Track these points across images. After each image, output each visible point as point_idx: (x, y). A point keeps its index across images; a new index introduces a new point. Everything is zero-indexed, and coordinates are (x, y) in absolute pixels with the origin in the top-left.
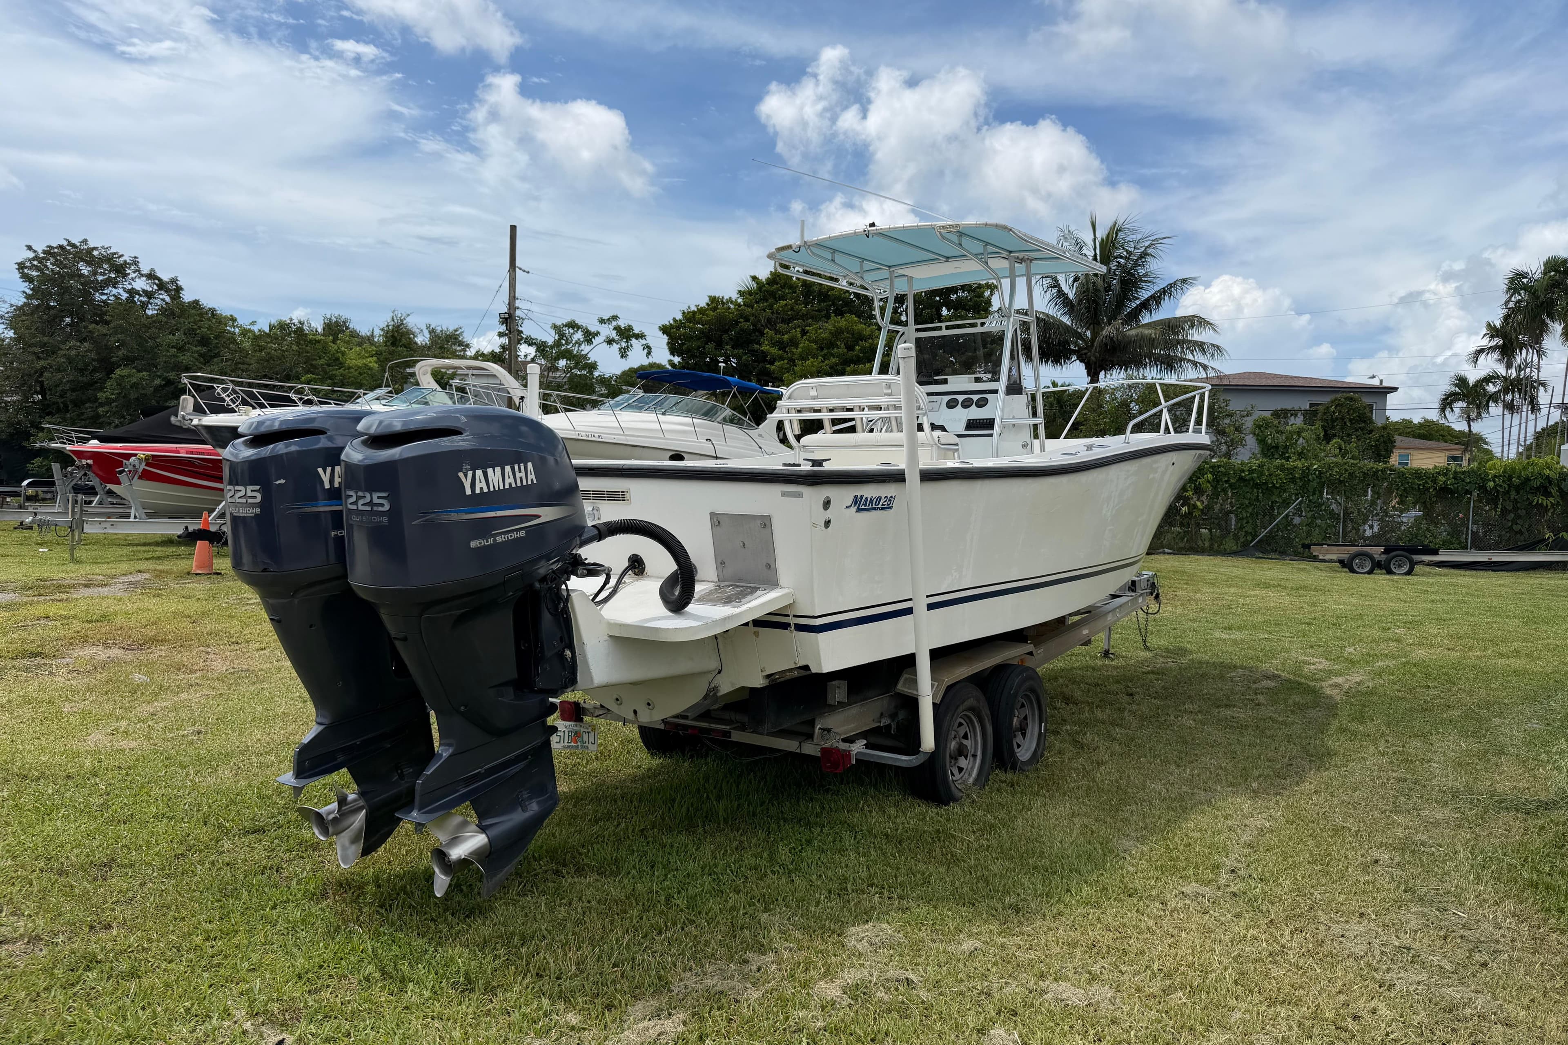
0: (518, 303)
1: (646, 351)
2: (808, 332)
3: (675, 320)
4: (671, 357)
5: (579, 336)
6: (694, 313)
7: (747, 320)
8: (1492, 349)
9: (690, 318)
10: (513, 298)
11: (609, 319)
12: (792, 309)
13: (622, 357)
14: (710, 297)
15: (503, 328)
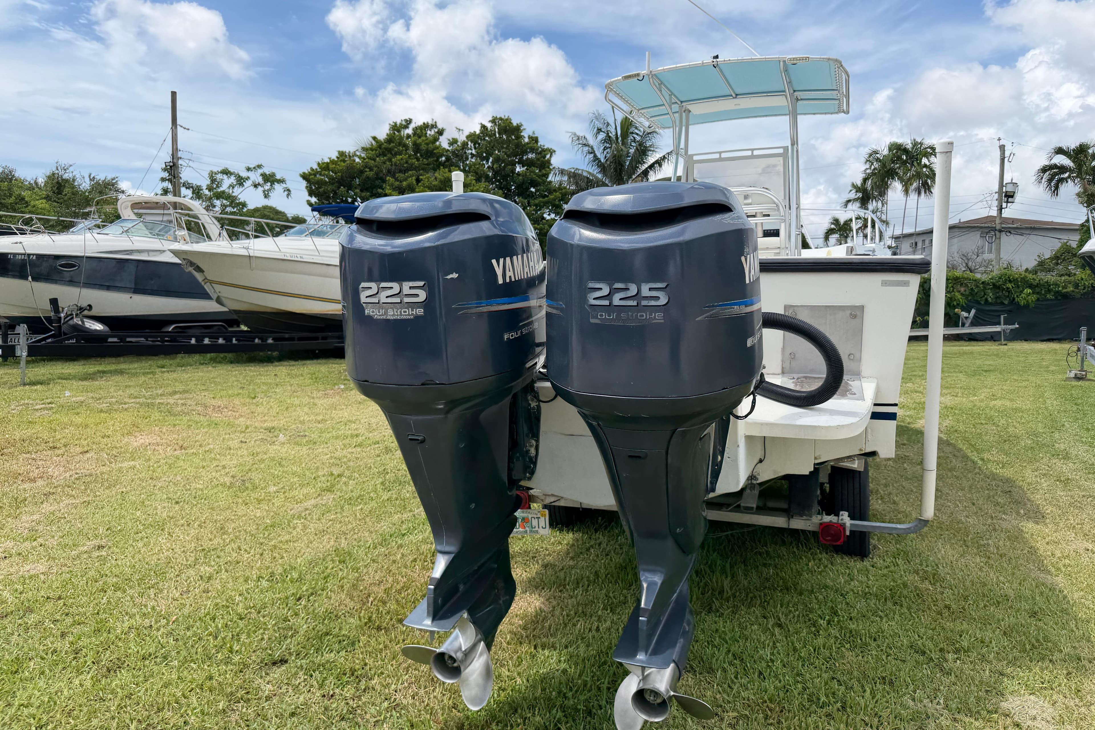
0: (180, 154)
1: (286, 193)
2: (422, 180)
3: (312, 169)
4: (309, 198)
5: (233, 180)
6: (327, 163)
7: (371, 169)
8: (855, 200)
9: (324, 168)
10: (175, 150)
11: (254, 168)
12: (407, 162)
13: (266, 197)
14: (339, 152)
15: (166, 175)
